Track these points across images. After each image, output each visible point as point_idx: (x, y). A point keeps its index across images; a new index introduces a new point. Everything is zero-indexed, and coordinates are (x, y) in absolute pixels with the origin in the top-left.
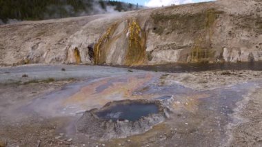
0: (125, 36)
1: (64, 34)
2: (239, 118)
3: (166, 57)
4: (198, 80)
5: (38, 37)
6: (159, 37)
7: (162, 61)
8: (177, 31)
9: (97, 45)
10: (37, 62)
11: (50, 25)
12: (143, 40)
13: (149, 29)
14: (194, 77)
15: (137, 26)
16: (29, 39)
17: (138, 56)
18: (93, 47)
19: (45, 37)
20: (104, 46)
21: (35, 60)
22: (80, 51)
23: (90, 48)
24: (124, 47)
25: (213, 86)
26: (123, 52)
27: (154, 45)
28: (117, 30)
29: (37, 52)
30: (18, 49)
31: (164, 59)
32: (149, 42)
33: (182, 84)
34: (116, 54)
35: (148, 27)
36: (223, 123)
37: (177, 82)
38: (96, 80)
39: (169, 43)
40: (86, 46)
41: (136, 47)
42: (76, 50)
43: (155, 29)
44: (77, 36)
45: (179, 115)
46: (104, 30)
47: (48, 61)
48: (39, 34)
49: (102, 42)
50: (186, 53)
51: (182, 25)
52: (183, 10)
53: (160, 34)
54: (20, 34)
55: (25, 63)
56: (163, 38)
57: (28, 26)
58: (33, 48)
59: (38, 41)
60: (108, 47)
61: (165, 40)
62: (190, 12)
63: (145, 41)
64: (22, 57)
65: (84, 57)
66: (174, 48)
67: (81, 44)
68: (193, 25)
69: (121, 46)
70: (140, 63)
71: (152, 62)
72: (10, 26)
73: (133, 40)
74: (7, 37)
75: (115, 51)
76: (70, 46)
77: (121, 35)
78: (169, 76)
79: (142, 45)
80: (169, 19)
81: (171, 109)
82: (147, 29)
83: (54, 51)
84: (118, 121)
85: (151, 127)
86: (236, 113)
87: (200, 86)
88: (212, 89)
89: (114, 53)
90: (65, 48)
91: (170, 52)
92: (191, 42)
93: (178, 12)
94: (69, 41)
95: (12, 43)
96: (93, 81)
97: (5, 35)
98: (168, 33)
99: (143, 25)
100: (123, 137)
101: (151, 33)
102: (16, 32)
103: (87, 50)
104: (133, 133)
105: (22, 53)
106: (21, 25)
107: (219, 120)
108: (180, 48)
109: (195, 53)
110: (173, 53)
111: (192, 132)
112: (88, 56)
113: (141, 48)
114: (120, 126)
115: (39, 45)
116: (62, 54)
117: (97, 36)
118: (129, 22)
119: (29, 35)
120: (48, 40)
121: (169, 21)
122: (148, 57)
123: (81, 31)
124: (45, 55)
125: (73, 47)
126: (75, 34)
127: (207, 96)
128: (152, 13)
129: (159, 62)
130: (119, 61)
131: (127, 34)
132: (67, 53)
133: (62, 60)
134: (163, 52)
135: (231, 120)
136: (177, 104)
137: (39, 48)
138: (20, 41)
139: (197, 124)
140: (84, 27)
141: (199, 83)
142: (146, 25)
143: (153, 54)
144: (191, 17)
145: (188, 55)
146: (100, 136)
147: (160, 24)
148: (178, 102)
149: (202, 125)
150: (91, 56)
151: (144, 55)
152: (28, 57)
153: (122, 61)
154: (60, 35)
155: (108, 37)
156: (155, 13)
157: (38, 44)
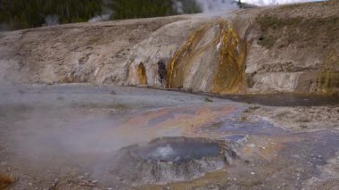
0: (215, 48)
1: (125, 43)
2: (330, 172)
3: (277, 83)
4: (298, 118)
5: (89, 45)
6: (267, 51)
7: (269, 89)
8: (296, 44)
9: (171, 60)
10: (85, 81)
11: (107, 29)
12: (242, 56)
13: (252, 40)
14: (296, 113)
15: (234, 34)
16: (76, 49)
17: (233, 79)
18: (166, 64)
19: (99, 46)
20: (183, 62)
21: (82, 78)
22: (147, 68)
23: (161, 64)
24: (211, 64)
25: (315, 127)
26: (209, 72)
27: (258, 63)
28: (203, 39)
29: (86, 67)
30: (60, 61)
31: (273, 86)
32: (251, 59)
33: (271, 121)
34: (199, 75)
35: (250, 36)
36: (305, 177)
37: (266, 119)
38: (153, 110)
39: (283, 62)
40: (156, 61)
41: (230, 65)
42: (142, 67)
43: (261, 39)
44: (143, 46)
45: (247, 162)
46: (183, 38)
47: (100, 81)
48: (91, 42)
49: (180, 56)
50: (308, 78)
51: (305, 34)
52: (308, 11)
53: (269, 48)
54: (64, 41)
55: (69, 82)
56: (273, 54)
57: (76, 30)
58: (81, 61)
59: (88, 52)
60: (187, 64)
61: (276, 57)
62: (319, 14)
63: (245, 58)
64: (65, 73)
65: (152, 77)
66: (289, 71)
67: (149, 58)
68: (323, 35)
69: (208, 63)
70: (235, 91)
71: (253, 90)
72: (53, 29)
73: (227, 55)
74: (48, 44)
75: (198, 71)
76: (132, 60)
77: (208, 46)
78: (258, 110)
79: (240, 63)
80: (284, 24)
81: (238, 154)
82: (249, 39)
83: (111, 66)
84: (159, 163)
85: (203, 174)
86: (330, 166)
87: (296, 126)
88: (311, 131)
89: (197, 73)
90: (125, 64)
91: (283, 75)
92: (317, 61)
93: (301, 14)
94: (131, 53)
95: (53, 53)
96: (149, 110)
97: (44, 42)
98: (282, 46)
99: (244, 32)
100: (161, 183)
101: (255, 45)
102: (60, 38)
103: (157, 67)
104: (176, 180)
105: (66, 67)
106: (68, 28)
107: (301, 172)
108: (299, 70)
109: (323, 79)
110: (288, 77)
111: (256, 185)
112: (158, 76)
113: (237, 68)
114: (160, 169)
115: (90, 56)
116: (120, 72)
117: (173, 47)
118: (221, 27)
119: (77, 43)
120: (103, 50)
121: (285, 28)
122: (249, 81)
123: (150, 39)
124: (96, 72)
125: (138, 61)
126: (142, 43)
127: (299, 140)
128: (259, 15)
129: (264, 90)
130: (203, 85)
131: (218, 46)
132: (128, 71)
133: (119, 80)
134: (273, 75)
135: (318, 174)
136: (250, 147)
137: (89, 61)
138: (65, 51)
139: (268, 174)
140: (155, 33)
141: (297, 121)
142: (247, 33)
143: (256, 77)
144: (321, 22)
145: (311, 82)
146: (134, 180)
147: (270, 31)
148: (253, 145)
149: (274, 176)
150: (162, 77)
151: (242, 79)
152: (73, 73)
153: (208, 86)
154: (119, 43)
155: (188, 50)
156: (263, 15)
157: (88, 55)
